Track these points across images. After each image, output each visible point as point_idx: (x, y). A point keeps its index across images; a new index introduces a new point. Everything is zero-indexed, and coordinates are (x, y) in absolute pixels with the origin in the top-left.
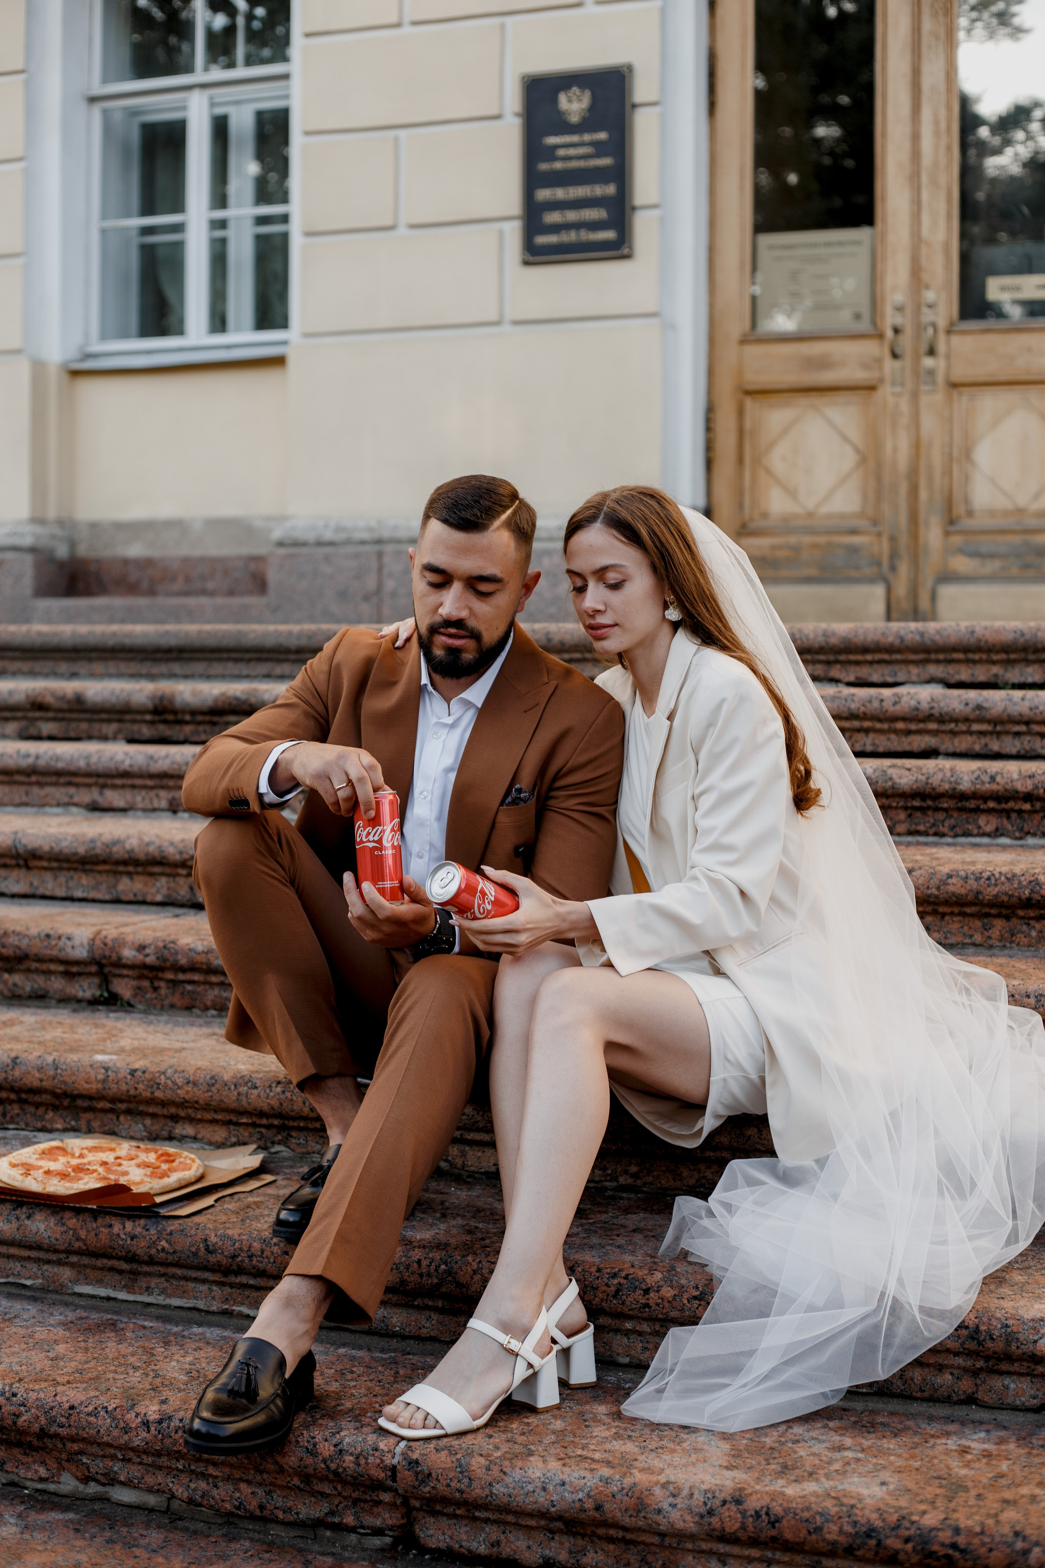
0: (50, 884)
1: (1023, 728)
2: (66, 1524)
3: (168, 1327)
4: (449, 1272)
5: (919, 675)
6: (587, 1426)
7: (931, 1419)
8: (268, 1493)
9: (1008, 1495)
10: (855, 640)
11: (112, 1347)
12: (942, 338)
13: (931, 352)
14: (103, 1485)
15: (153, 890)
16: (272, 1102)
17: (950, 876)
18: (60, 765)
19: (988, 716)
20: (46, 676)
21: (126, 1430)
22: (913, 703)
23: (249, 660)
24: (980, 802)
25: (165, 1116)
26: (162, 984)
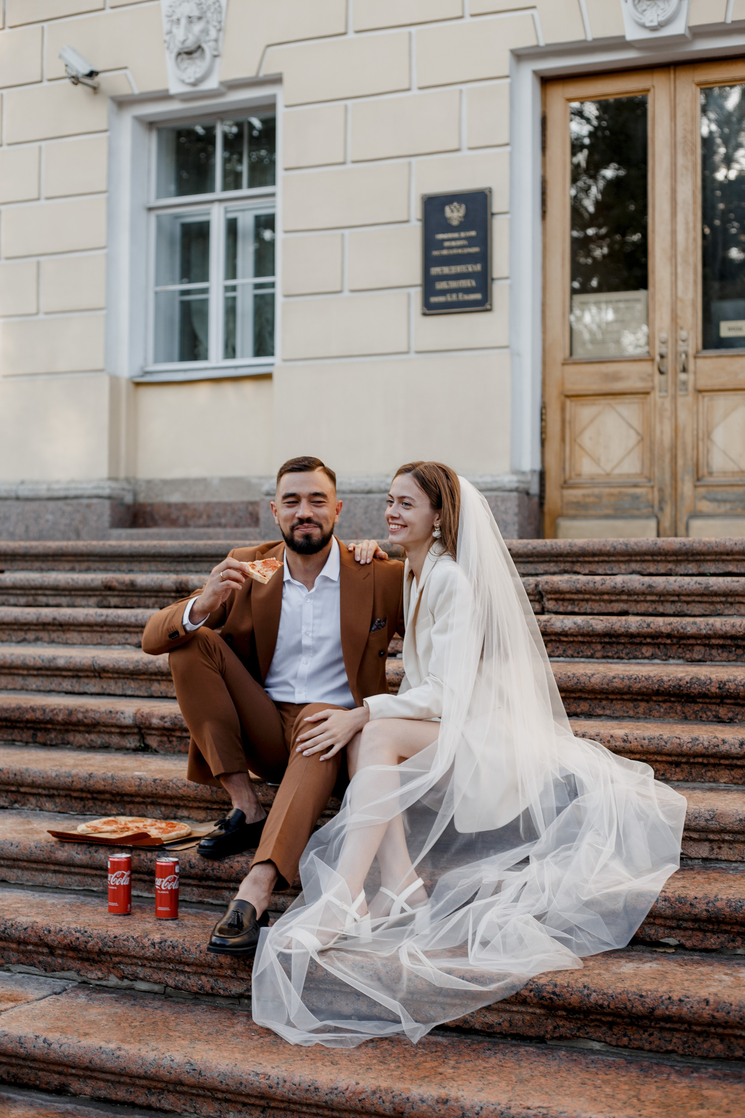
0: (113, 687)
1: (676, 598)
2: (111, 998)
5: (626, 569)
8: (216, 981)
10: (588, 548)
12: (691, 360)
13: (684, 370)
14: (131, 980)
15: (172, 690)
17: (614, 678)
18: (120, 621)
19: (655, 591)
20: (114, 571)
21: (143, 948)
22: (613, 584)
24: (642, 639)
25: (172, 806)
26: (174, 739)
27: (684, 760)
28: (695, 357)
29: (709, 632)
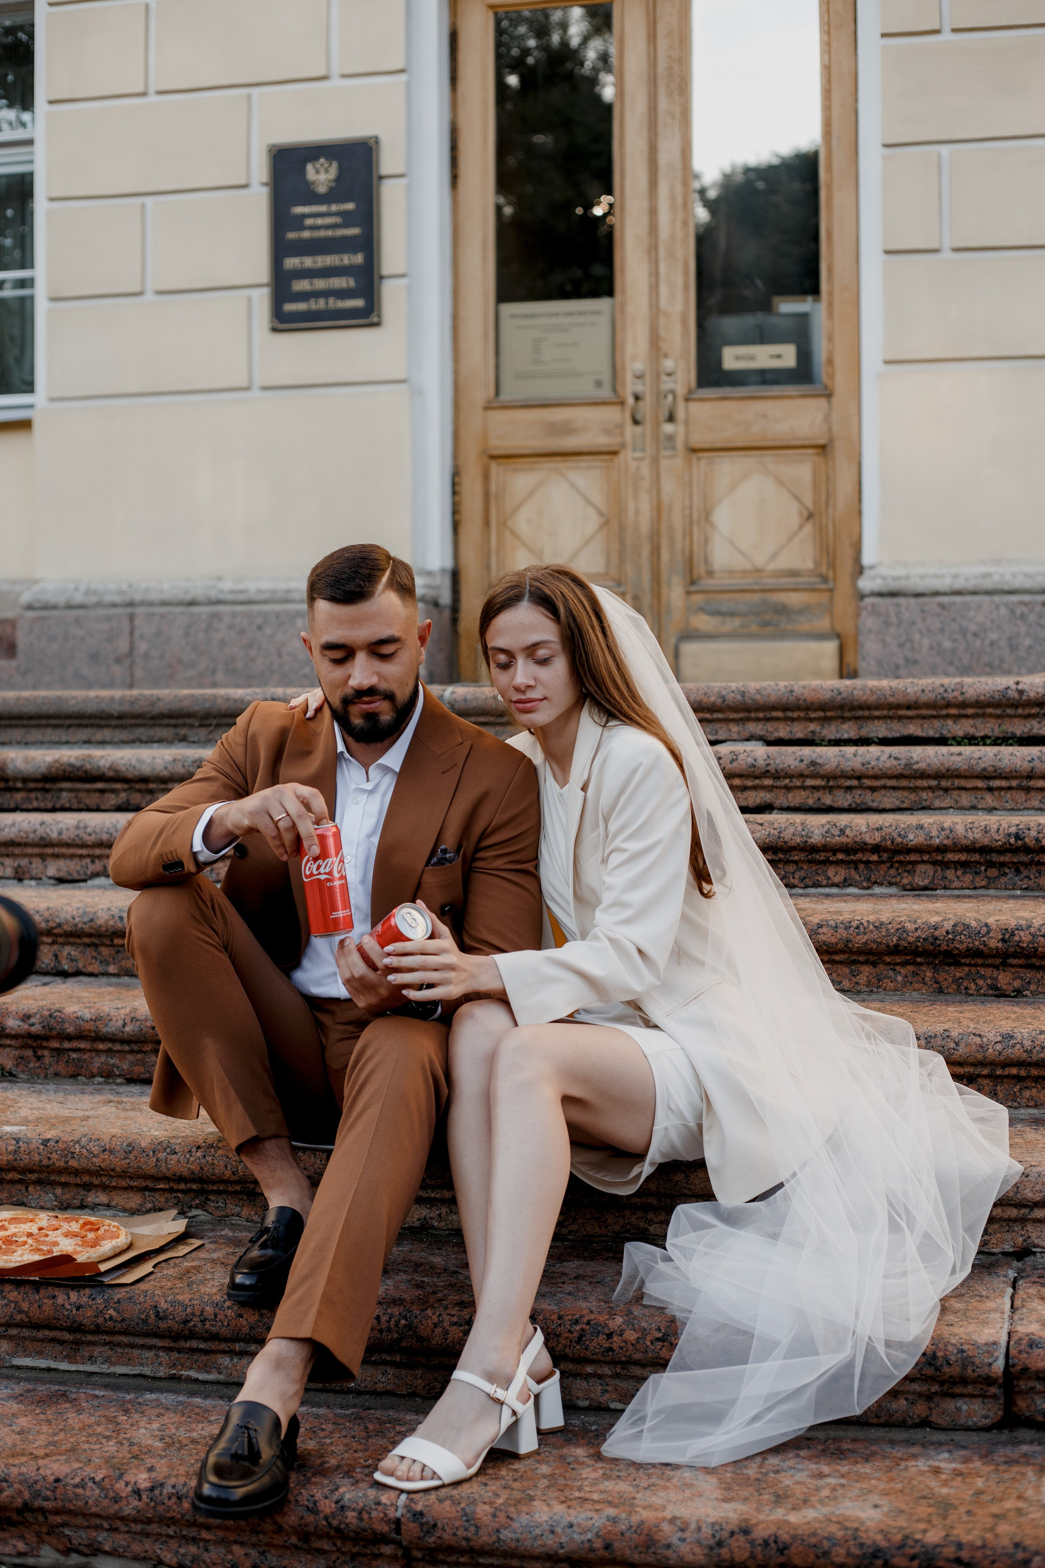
1: (855, 783)
3: (121, 1395)
4: (410, 1327)
5: (739, 733)
6: (573, 1469)
7: (892, 1443)
8: (263, 1553)
9: (995, 1509)
11: (73, 1419)
12: (681, 405)
13: (671, 418)
14: (86, 1555)
16: (193, 1167)
17: (820, 926)
19: (822, 772)
21: (116, 1499)
22: (750, 760)
23: (69, 726)
24: (830, 854)
25: (78, 1185)
26: (46, 1053)
27: (986, 1072)
28: (687, 400)
29: (946, 842)
